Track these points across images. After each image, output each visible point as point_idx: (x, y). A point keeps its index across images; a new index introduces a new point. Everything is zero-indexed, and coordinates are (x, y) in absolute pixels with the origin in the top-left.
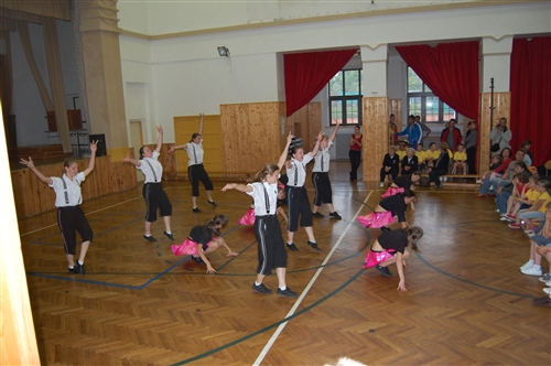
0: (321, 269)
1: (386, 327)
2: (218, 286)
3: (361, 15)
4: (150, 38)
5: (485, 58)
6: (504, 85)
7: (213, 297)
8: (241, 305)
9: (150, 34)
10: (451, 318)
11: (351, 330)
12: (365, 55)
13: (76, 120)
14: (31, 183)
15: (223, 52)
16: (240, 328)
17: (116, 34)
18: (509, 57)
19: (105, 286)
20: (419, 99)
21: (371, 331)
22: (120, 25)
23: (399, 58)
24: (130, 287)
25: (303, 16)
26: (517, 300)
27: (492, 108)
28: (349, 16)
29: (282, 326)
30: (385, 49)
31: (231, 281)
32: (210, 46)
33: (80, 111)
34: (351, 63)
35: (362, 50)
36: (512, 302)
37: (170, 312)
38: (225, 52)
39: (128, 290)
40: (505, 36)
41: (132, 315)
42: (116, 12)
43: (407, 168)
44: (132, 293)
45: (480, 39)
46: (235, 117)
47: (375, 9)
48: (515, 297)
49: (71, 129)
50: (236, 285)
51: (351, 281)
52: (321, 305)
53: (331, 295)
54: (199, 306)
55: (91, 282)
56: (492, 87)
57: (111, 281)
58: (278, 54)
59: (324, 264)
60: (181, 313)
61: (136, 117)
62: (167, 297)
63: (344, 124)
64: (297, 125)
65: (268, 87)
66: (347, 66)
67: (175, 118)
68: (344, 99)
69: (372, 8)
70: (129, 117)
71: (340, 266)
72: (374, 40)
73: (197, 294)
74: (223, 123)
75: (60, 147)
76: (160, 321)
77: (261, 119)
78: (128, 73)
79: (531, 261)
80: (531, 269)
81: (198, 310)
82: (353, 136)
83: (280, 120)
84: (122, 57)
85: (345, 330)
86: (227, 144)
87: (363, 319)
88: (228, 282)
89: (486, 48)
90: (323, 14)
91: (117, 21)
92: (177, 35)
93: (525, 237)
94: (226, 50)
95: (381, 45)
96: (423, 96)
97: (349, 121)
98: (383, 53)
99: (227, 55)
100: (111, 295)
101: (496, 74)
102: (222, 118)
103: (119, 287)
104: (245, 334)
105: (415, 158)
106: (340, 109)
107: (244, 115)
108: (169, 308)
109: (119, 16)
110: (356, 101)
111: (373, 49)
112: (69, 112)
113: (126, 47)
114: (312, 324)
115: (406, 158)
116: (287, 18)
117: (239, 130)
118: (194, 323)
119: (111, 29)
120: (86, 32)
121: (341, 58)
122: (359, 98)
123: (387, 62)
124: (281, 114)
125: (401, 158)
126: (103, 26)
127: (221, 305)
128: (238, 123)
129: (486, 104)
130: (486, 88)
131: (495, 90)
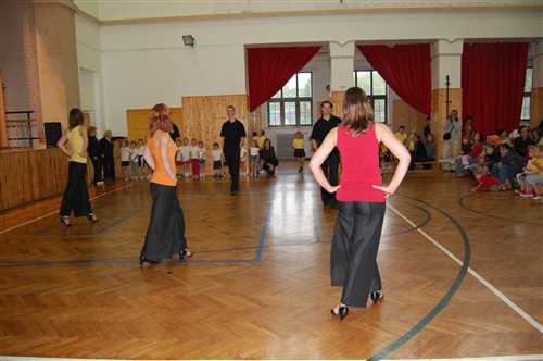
3: (331, 13)
4: (101, 23)
5: (441, 58)
6: (456, 83)
9: (102, 19)
15: (188, 41)
17: (73, 11)
18: (460, 58)
22: (75, 2)
25: (272, 10)
27: (448, 102)
28: (319, 13)
30: (353, 46)
34: (314, 61)
38: (190, 41)
40: (457, 40)
45: (436, 41)
46: (198, 110)
47: (344, 7)
56: (448, 84)
58: (246, 46)
63: (298, 125)
67: (129, 111)
68: (297, 100)
69: (341, 7)
74: (185, 116)
78: (83, 58)
84: (77, 39)
89: (442, 48)
90: (293, 9)
92: (133, 22)
94: (192, 39)
95: (349, 42)
98: (351, 50)
99: (192, 45)
101: (448, 71)
102: (184, 111)
106: (294, 110)
107: (208, 108)
111: (342, 46)
116: (256, 11)
117: (203, 123)
119: (68, 4)
120: (41, 5)
121: (303, 56)
124: (247, 108)
128: (202, 117)
129: (442, 99)
130: (442, 85)
131: (450, 87)
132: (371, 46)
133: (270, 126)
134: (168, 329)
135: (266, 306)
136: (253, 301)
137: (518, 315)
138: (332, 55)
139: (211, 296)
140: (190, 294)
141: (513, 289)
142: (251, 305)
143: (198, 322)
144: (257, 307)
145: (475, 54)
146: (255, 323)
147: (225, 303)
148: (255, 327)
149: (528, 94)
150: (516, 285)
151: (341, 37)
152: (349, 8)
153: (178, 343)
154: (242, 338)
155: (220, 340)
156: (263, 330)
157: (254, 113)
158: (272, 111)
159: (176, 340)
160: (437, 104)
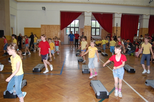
3: (85, 3)
4: (17, 2)
5: (115, 18)
6: (119, 25)
15: (43, 9)
18: (121, 18)
28: (82, 3)
30: (91, 13)
32: (40, 6)
35: (85, 13)
40: (120, 13)
45: (114, 13)
46: (46, 29)
47: (89, 2)
56: (117, 25)
58: (60, 11)
67: (25, 28)
69: (88, 2)
77: (54, 30)
84: (10, 6)
89: (116, 15)
90: (75, 1)
94: (45, 8)
95: (90, 12)
99: (45, 10)
101: (117, 22)
102: (41, 29)
110: (78, 28)
111: (88, 13)
116: (64, 1)
117: (47, 33)
124: (60, 29)
128: (47, 31)
129: (115, 30)
130: (115, 26)
131: (118, 26)
132: (96, 14)
133: (66, 35)
134: (32, 95)
135: (63, 88)
136: (59, 87)
137: (135, 93)
138: (85, 15)
139: (46, 85)
140: (40, 84)
141: (134, 85)
142: (58, 88)
143: (42, 93)
144: (60, 88)
145: (125, 17)
146: (59, 94)
147: (50, 87)
148: (59, 95)
149: (138, 30)
150: (135, 84)
151: (88, 10)
152: (90, 2)
153: (35, 100)
154: (55, 98)
155: (48, 99)
156: (62, 96)
157: (62, 31)
158: (67, 30)
159: (35, 98)
160: (114, 31)
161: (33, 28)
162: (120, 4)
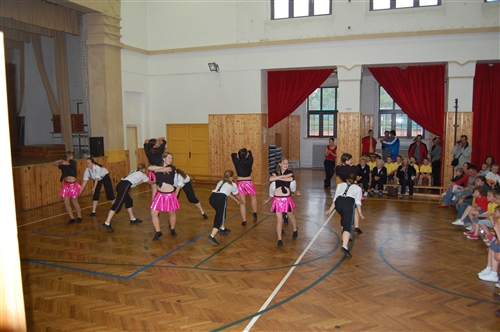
0: (293, 268)
1: (351, 324)
2: (198, 279)
3: (338, 39)
4: (148, 53)
5: (450, 81)
6: (467, 105)
7: (193, 289)
8: (218, 298)
9: (149, 49)
10: (412, 318)
11: (319, 325)
12: (341, 74)
13: (79, 123)
14: (35, 178)
15: (213, 68)
16: (216, 318)
17: (118, 48)
18: (470, 83)
19: (94, 275)
20: (389, 116)
21: (337, 327)
22: (122, 40)
23: (371, 78)
24: (118, 277)
25: (286, 38)
26: (474, 304)
27: (456, 126)
28: (327, 39)
29: (255, 319)
30: (359, 70)
31: (210, 275)
32: (202, 62)
33: (82, 115)
34: (328, 81)
35: (339, 70)
36: (469, 306)
37: (153, 301)
38: (215, 67)
39: (116, 279)
41: (118, 302)
42: (119, 28)
43: (376, 178)
44: (120, 282)
45: (446, 63)
46: (221, 126)
47: (352, 33)
48: (472, 301)
49: (73, 131)
50: (214, 279)
51: (320, 280)
52: (291, 301)
53: (301, 292)
54: (181, 297)
55: (83, 271)
56: (456, 107)
57: (101, 271)
58: (262, 70)
59: (296, 263)
60: (163, 303)
61: (133, 123)
62: (151, 288)
63: (321, 135)
64: (278, 135)
65: (253, 100)
66: (325, 84)
67: (168, 125)
68: (321, 113)
69: (349, 33)
70: (126, 123)
71: (311, 266)
72: (350, 61)
73: (179, 286)
74: (210, 131)
75: (62, 147)
76: (144, 310)
77: (245, 128)
78: (127, 83)
79: (488, 268)
80: (488, 275)
81: (179, 301)
82: (328, 147)
83: (262, 130)
84: (123, 68)
85: (312, 326)
86: (213, 150)
87: (330, 316)
88: (208, 277)
89: (451, 71)
90: (304, 36)
91: (120, 37)
92: (173, 51)
93: (484, 246)
94: (216, 66)
95: (356, 66)
96: (394, 113)
97: (325, 134)
98: (357, 73)
99: (216, 71)
100: (101, 283)
101: (460, 95)
102: (210, 127)
103: (108, 277)
104: (221, 325)
105: (384, 169)
106: (317, 122)
107: (230, 124)
108: (152, 298)
109: (122, 32)
110: (332, 116)
111: (349, 70)
112: (72, 116)
113: (127, 60)
114: (283, 318)
115: (376, 169)
116: (272, 39)
117: (225, 138)
118: (174, 313)
119: (114, 43)
120: (92, 46)
121: (319, 77)
122: (335, 113)
123: (361, 82)
124: (263, 125)
125: (371, 169)
126: (107, 41)
127: (200, 297)
128: (225, 132)
131: (459, 110)
133: (309, 136)
138: (339, 78)
152: (357, 34)
161: (189, 125)
162: (466, 27)
